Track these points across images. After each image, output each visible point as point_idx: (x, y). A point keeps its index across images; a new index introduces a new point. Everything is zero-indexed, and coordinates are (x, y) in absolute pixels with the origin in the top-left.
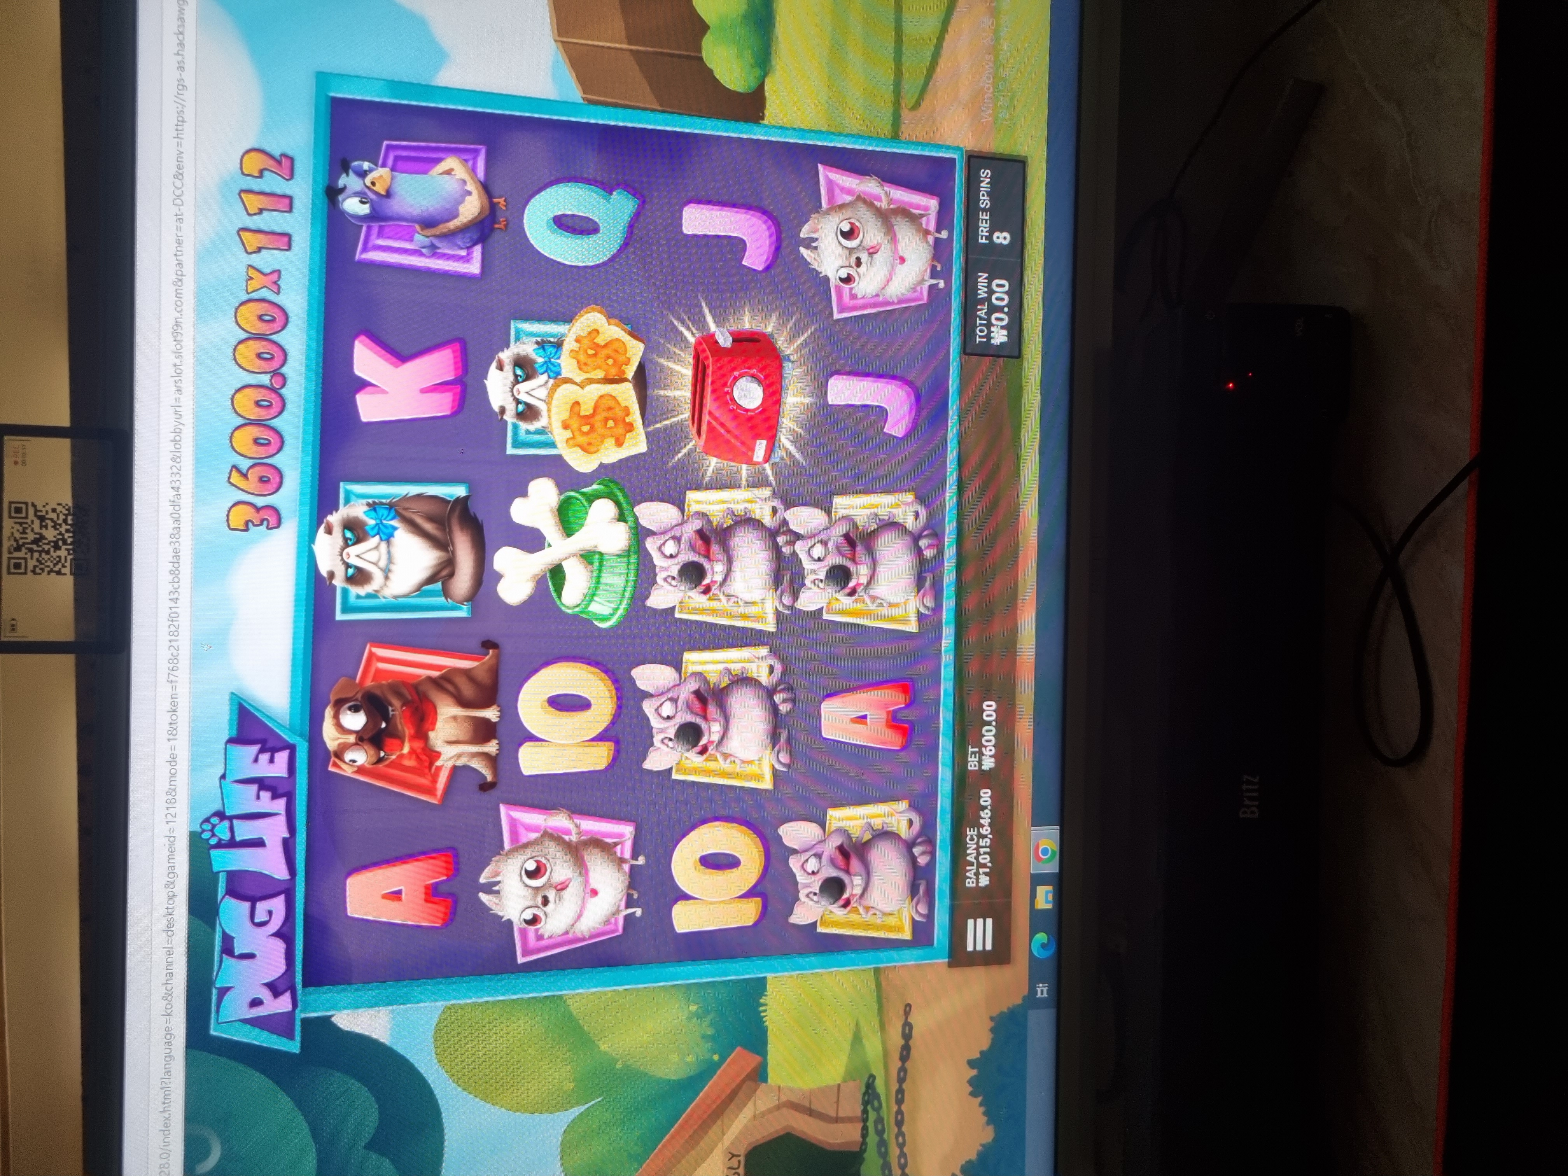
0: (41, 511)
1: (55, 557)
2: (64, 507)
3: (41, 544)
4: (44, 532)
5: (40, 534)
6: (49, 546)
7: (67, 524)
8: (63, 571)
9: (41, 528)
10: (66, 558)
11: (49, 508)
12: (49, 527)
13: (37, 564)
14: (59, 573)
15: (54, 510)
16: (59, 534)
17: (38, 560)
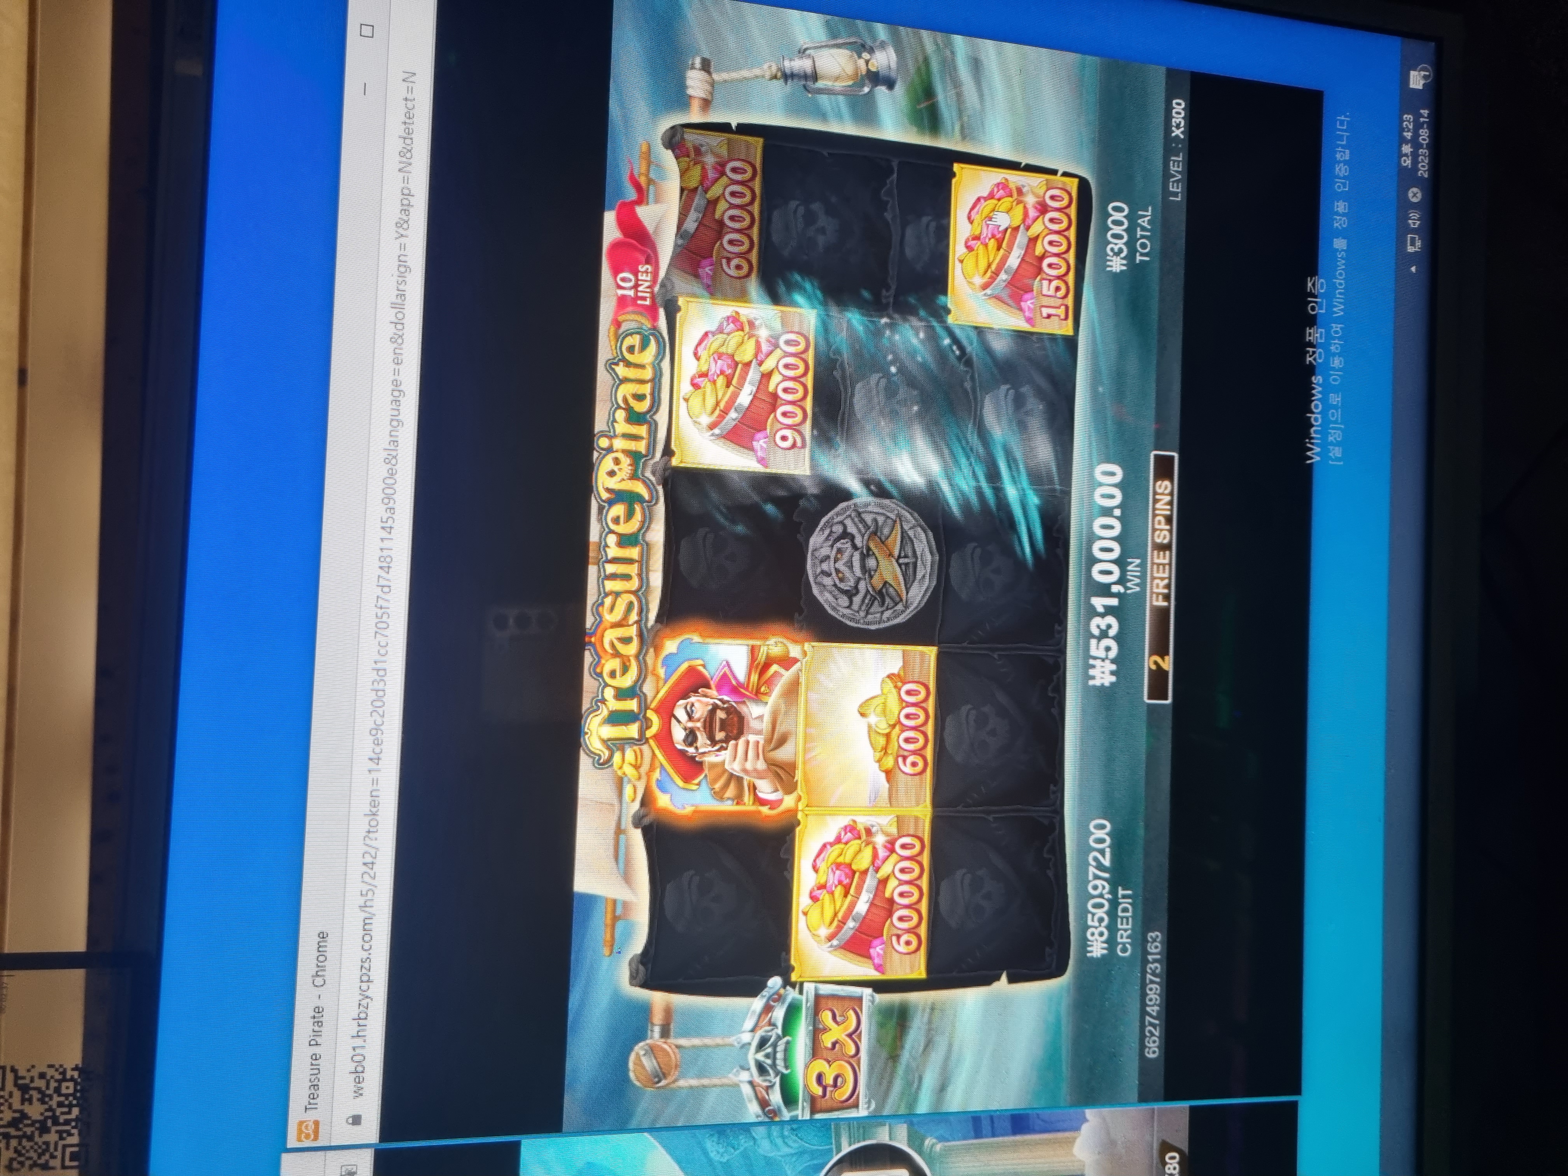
0: (23, 1078)
1: (40, 1144)
2: (57, 1070)
3: (21, 1126)
4: (27, 1108)
5: (21, 1112)
6: (33, 1129)
7: (60, 1095)
8: (52, 1163)
9: (22, 1104)
10: (56, 1144)
11: (35, 1073)
12: (35, 1100)
13: (15, 1156)
14: (45, 1167)
15: (42, 1076)
16: (47, 1110)
17: (16, 1151)
